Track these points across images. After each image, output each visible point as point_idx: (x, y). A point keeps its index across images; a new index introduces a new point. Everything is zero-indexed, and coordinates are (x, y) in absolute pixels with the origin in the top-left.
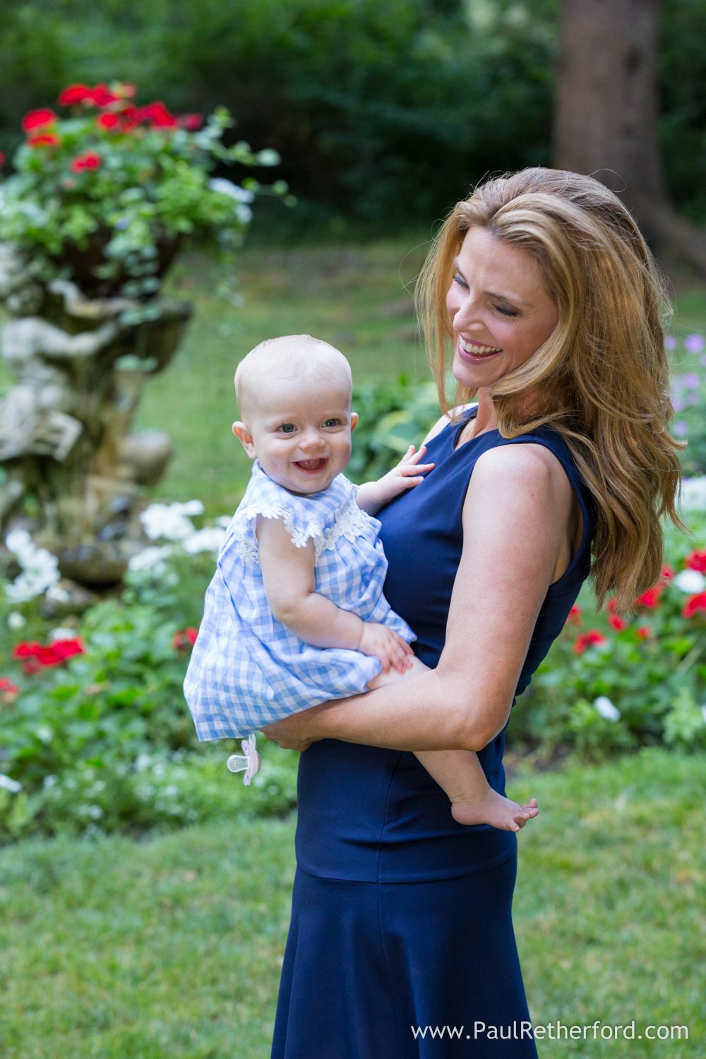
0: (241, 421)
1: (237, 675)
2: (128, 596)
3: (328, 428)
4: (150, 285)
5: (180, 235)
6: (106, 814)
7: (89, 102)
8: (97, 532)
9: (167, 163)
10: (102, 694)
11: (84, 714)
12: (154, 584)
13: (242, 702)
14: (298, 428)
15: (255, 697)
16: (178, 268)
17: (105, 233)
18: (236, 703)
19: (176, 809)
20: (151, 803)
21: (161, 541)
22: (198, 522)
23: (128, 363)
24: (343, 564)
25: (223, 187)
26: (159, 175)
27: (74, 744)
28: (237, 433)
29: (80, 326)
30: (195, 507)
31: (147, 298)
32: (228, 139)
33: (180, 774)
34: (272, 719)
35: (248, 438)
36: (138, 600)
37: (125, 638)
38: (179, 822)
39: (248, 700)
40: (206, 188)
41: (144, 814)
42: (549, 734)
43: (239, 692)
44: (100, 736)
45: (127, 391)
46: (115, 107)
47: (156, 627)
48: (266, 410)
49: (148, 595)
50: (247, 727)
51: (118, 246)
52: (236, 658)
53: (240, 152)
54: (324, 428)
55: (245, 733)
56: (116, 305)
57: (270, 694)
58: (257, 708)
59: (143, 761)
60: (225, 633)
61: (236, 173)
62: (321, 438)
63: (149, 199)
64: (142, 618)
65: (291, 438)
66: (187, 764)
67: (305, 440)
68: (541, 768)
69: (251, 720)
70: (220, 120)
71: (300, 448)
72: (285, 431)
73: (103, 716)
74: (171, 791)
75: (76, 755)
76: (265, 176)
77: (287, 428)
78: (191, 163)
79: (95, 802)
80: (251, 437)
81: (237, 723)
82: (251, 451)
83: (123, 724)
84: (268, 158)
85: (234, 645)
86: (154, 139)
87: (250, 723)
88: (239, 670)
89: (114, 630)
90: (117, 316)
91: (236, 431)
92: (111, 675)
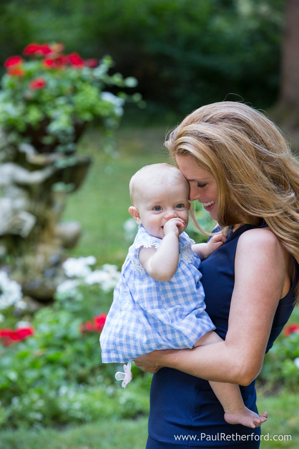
0: (133, 206)
1: (128, 329)
2: (57, 305)
3: (178, 209)
4: (70, 147)
5: (86, 123)
6: (44, 417)
7: (39, 53)
8: (43, 272)
9: (79, 85)
10: (43, 355)
11: (33, 365)
12: (70, 299)
13: (128, 343)
14: (163, 209)
15: (136, 341)
16: (86, 139)
17: (47, 120)
18: (124, 344)
19: (79, 415)
20: (68, 411)
21: (74, 278)
22: (93, 268)
23: (59, 187)
24: (182, 273)
25: (108, 98)
26: (75, 91)
27: (28, 381)
28: (131, 212)
29: (34, 168)
30: (91, 260)
31: (69, 154)
32: (111, 72)
33: (82, 397)
34: (142, 353)
35: (137, 214)
36: (62, 308)
37: (55, 327)
38: (81, 422)
39: (132, 343)
40: (99, 98)
41: (64, 418)
42: (271, 377)
43: (128, 338)
44: (41, 378)
45: (59, 201)
46: (52, 56)
47: (70, 321)
48: (148, 200)
49: (67, 305)
50: (128, 357)
51: (54, 127)
52: (129, 321)
53: (117, 79)
54: (176, 209)
55: (126, 361)
56: (53, 157)
57: (145, 340)
58: (135, 347)
59: (64, 390)
60: (124, 309)
61: (115, 90)
62: (175, 213)
63: (70, 103)
64: (64, 317)
65: (160, 213)
66: (85, 391)
67: (167, 214)
68: (267, 394)
69: (131, 353)
70: (106, 63)
71: (165, 218)
72: (156, 210)
73: (44, 366)
74: (77, 406)
75: (29, 386)
76: (129, 91)
77: (157, 208)
78: (92, 84)
79: (38, 411)
80: (138, 214)
81: (123, 355)
82: (138, 221)
83: (54, 371)
84: (131, 82)
85: (129, 315)
86: (73, 72)
87: (130, 355)
88: (129, 327)
89: (50, 323)
90: (52, 163)
91: (130, 211)
92: (48, 346)
